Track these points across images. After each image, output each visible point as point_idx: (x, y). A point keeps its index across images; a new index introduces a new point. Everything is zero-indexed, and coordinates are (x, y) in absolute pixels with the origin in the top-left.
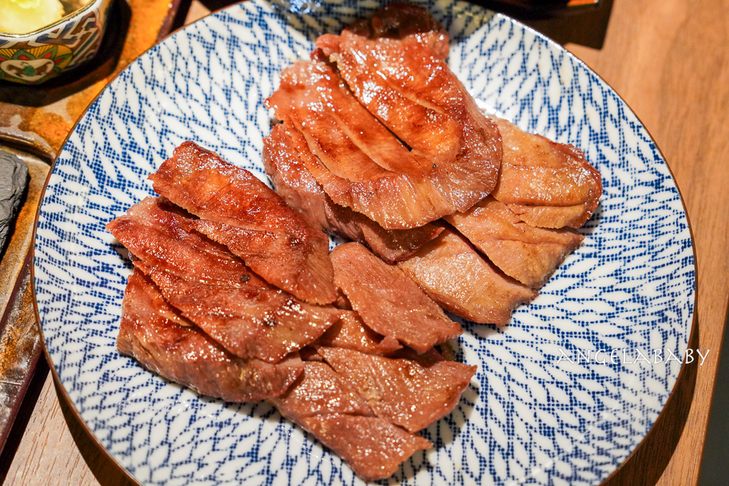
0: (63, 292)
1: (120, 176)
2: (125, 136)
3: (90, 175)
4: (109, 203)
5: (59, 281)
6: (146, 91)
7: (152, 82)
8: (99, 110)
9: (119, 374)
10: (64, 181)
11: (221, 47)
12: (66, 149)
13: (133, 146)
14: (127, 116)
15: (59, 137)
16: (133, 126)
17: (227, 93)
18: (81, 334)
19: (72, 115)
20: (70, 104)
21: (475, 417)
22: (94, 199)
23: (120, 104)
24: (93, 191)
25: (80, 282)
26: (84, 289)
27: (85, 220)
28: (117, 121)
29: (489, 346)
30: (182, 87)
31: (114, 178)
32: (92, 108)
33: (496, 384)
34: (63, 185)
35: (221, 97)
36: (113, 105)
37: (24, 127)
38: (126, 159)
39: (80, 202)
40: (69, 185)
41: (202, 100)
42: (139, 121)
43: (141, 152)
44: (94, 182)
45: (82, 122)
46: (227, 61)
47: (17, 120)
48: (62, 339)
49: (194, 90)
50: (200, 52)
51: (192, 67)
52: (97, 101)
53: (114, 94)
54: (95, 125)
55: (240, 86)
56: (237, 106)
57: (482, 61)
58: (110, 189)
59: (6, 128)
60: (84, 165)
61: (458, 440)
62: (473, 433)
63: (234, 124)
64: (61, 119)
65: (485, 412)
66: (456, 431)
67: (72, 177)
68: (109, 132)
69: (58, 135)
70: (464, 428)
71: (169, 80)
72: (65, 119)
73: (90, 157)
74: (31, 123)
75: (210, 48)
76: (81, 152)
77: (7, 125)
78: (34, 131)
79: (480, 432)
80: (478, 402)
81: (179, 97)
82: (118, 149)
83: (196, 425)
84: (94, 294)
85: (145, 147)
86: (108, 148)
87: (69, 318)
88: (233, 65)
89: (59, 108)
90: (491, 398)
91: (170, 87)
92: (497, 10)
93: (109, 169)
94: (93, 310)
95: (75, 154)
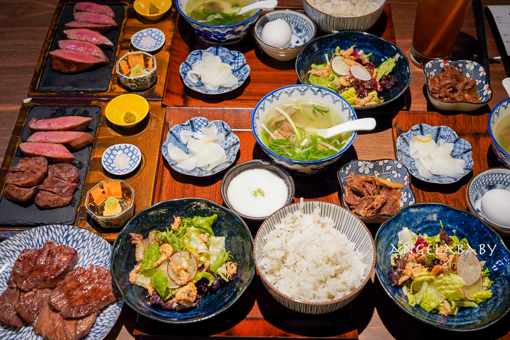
0: (33, 237)
1: (69, 241)
2: (79, 239)
3: (66, 234)
4: (61, 241)
5: (35, 235)
6: (90, 239)
7: (93, 239)
9: (16, 254)
11: (106, 251)
13: (78, 242)
14: (83, 237)
16: (82, 240)
17: (98, 258)
18: (24, 243)
21: (10, 332)
22: (61, 237)
23: (84, 234)
24: (62, 236)
25: (38, 240)
26: (37, 242)
27: (54, 236)
28: (81, 235)
29: (30, 332)
30: (95, 247)
31: (68, 240)
33: (20, 335)
34: (59, 228)
35: (96, 257)
36: (83, 233)
38: (74, 241)
39: (58, 234)
40: (60, 230)
41: (94, 253)
42: (84, 241)
43: (77, 244)
44: (65, 236)
46: (104, 255)
48: (19, 239)
49: (96, 250)
50: (103, 247)
51: (100, 247)
53: (85, 232)
54: (77, 230)
55: (100, 260)
56: (95, 261)
57: (113, 312)
58: (65, 240)
60: (67, 232)
61: (3, 330)
62: (6, 333)
63: (90, 262)
65: (12, 334)
66: (6, 329)
67: (62, 230)
68: (77, 235)
70: (7, 330)
71: (95, 243)
73: (69, 233)
75: (105, 249)
79: (6, 334)
80: (14, 332)
81: (93, 247)
82: (75, 238)
83: (5, 273)
84: (36, 244)
85: (78, 244)
86: (74, 236)
87: (27, 240)
88: (104, 256)
90: (16, 335)
91: (94, 244)
92: (122, 309)
93: (69, 238)
94: (32, 245)
95: (68, 229)
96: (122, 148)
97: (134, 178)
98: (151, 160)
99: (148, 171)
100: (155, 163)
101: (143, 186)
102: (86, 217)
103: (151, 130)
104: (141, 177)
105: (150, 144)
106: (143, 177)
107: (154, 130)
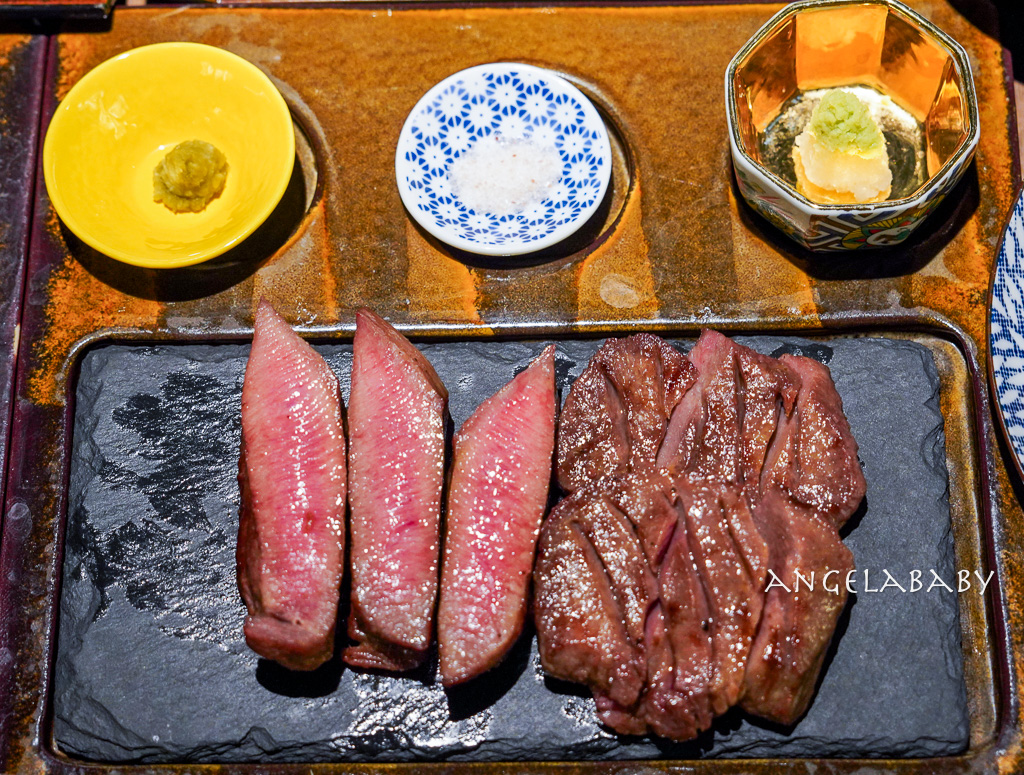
8: (1007, 260)
10: (1005, 360)
12: (994, 321)
15: (953, 304)
19: (955, 272)
20: (947, 258)
32: (1000, 260)
34: (1007, 365)
37: (907, 302)
40: (1010, 362)
45: (997, 282)
47: (894, 297)
52: (1002, 250)
53: (1014, 235)
59: (888, 311)
64: (944, 279)
67: (1009, 352)
69: (951, 301)
72: (950, 280)
74: (913, 295)
76: (1006, 318)
77: (887, 307)
78: (921, 304)
89: (936, 267)
96: (419, 175)
97: (618, 100)
98: (499, 36)
99: (570, 44)
100: (516, 17)
101: (666, 54)
102: (890, 281)
103: (284, 60)
104: (612, 71)
105: (387, 55)
106: (611, 61)
107: (279, 47)
